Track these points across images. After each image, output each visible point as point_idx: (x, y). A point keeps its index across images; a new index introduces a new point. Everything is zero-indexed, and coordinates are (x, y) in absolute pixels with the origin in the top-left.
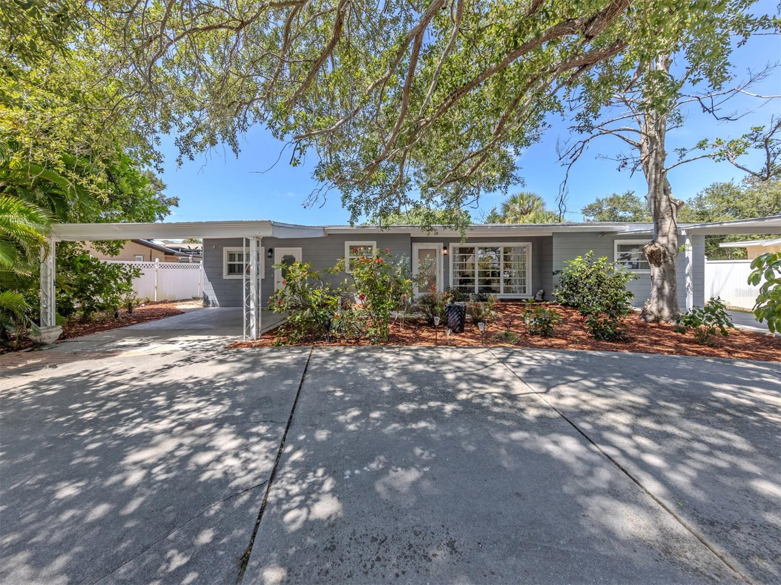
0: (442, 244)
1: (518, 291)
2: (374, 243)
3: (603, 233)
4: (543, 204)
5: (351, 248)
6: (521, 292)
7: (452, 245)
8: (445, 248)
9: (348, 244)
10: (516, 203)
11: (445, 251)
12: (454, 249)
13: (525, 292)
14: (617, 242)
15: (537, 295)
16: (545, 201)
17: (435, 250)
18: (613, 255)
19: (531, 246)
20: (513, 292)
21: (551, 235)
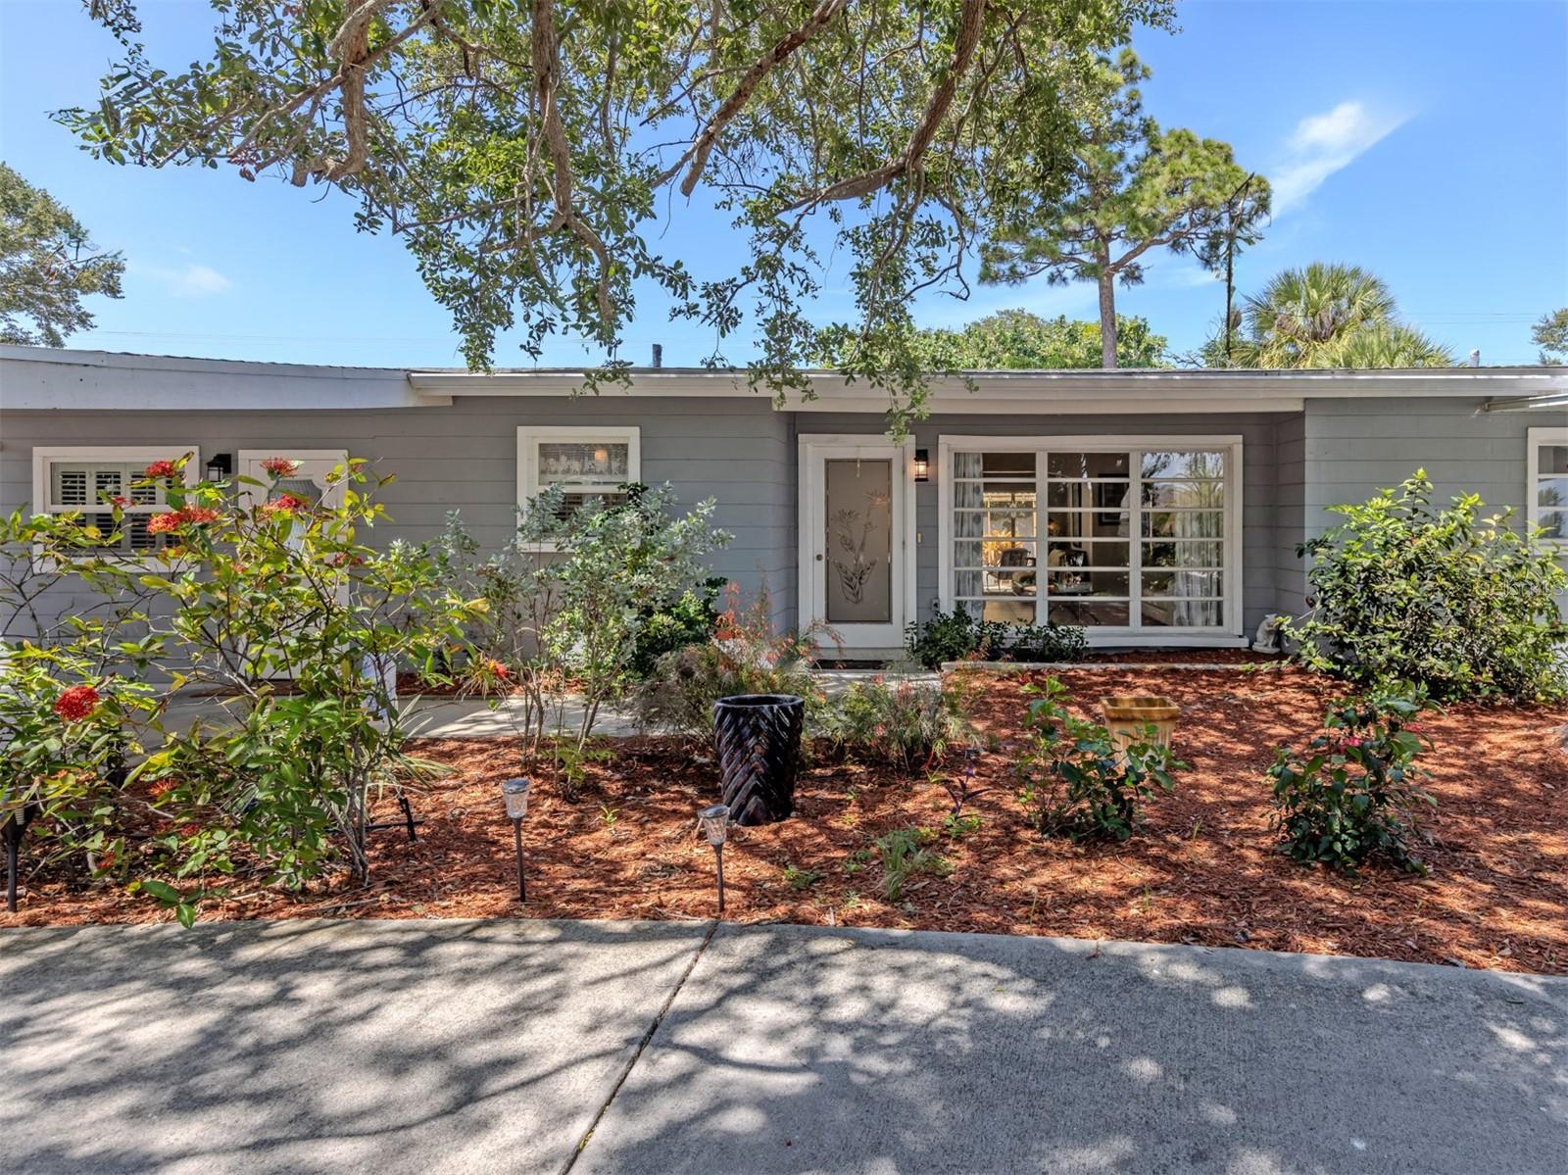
0: (910, 442)
1: (1199, 619)
2: (631, 435)
3: (1488, 403)
4: (1385, 306)
5: (546, 451)
6: (1207, 623)
7: (948, 444)
8: (922, 455)
9: (529, 438)
10: (1296, 298)
11: (922, 468)
12: (959, 457)
13: (1220, 622)
14: (1538, 437)
15: (1260, 635)
16: (1391, 292)
17: (888, 462)
18: (1525, 486)
19: (1238, 450)
20: (1180, 623)
21: (1299, 408)
